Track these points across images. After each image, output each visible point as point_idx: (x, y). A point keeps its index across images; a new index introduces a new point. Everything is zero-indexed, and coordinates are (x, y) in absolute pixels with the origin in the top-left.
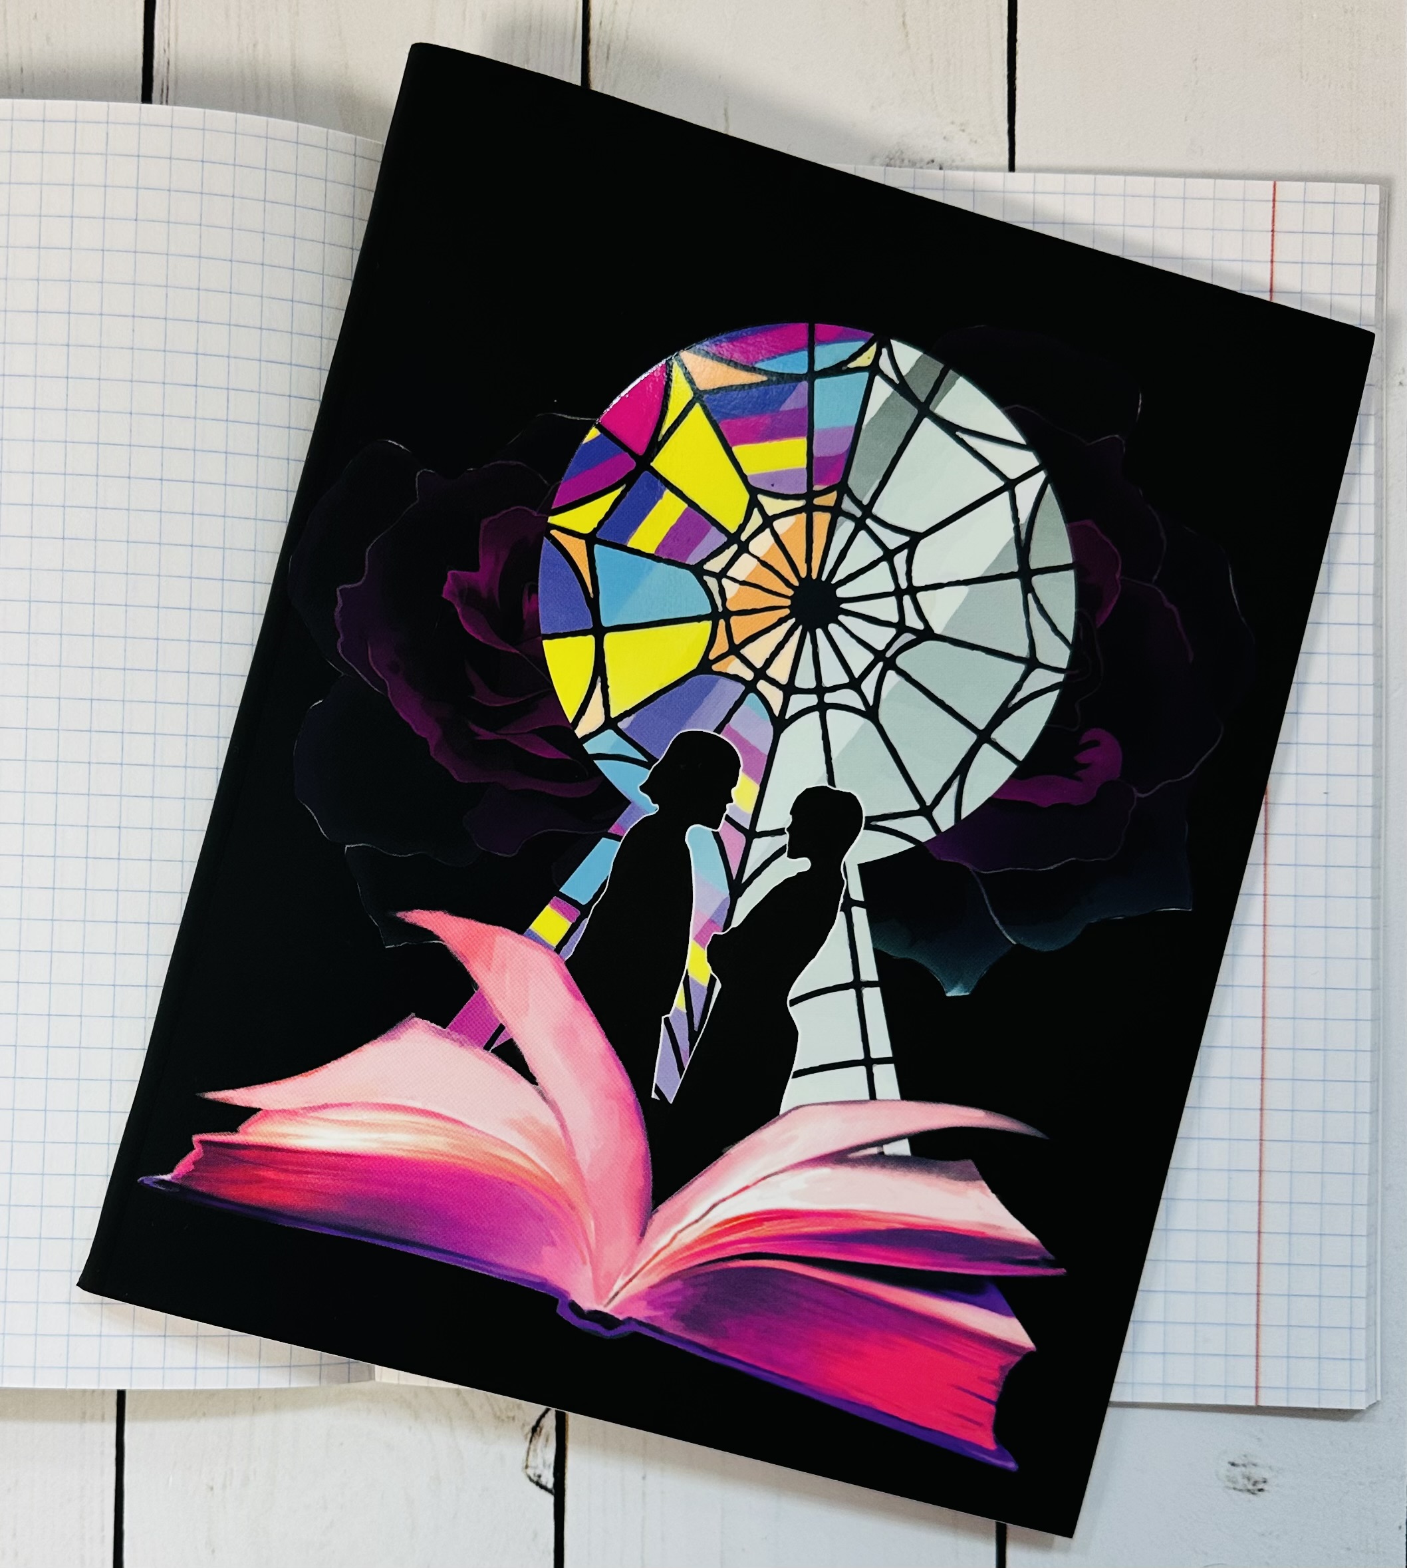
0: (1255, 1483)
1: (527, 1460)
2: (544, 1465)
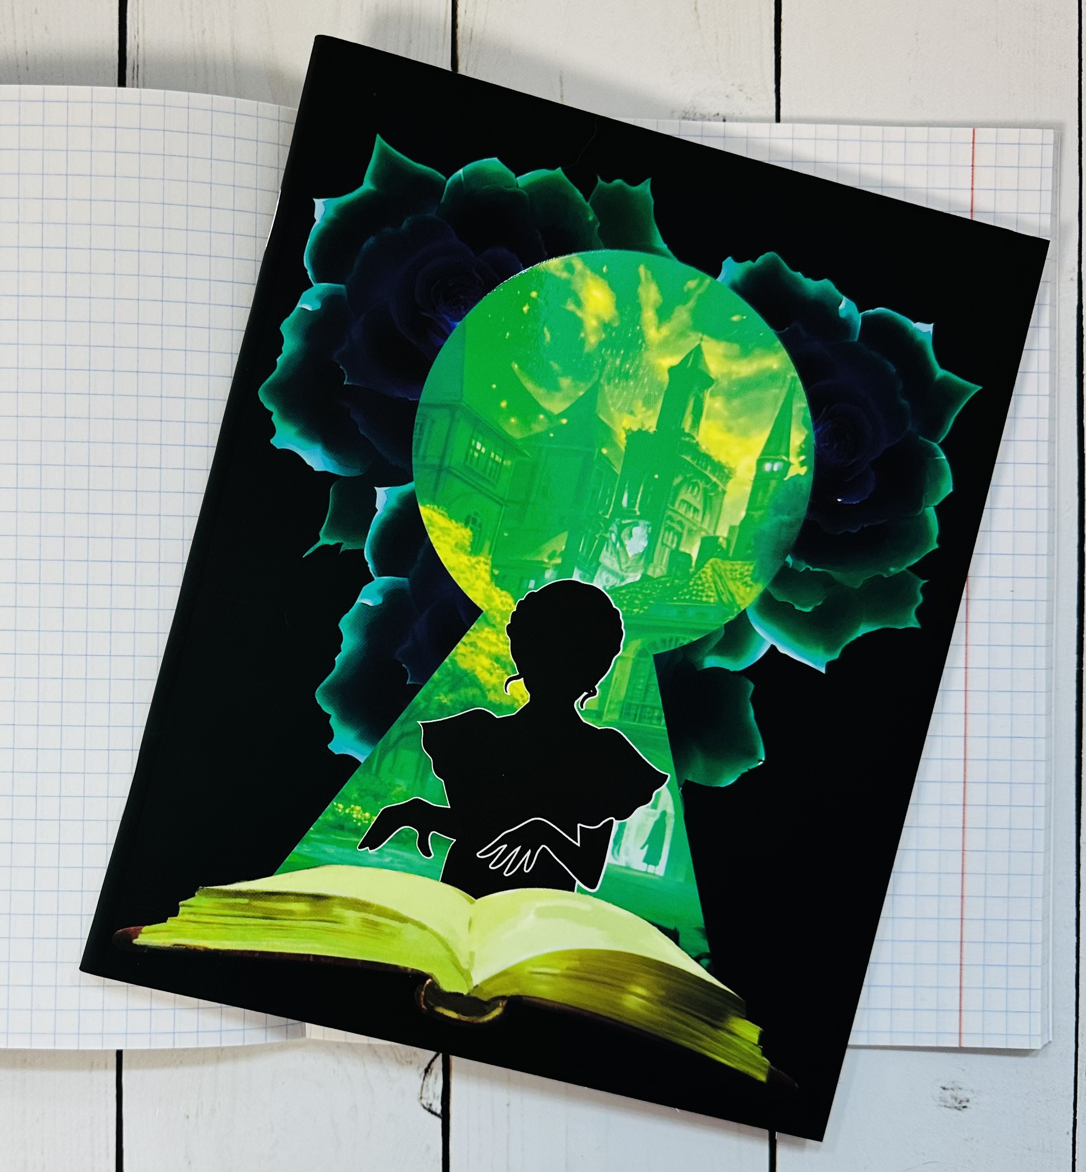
0: (960, 1103)
1: (422, 1093)
2: (434, 1097)
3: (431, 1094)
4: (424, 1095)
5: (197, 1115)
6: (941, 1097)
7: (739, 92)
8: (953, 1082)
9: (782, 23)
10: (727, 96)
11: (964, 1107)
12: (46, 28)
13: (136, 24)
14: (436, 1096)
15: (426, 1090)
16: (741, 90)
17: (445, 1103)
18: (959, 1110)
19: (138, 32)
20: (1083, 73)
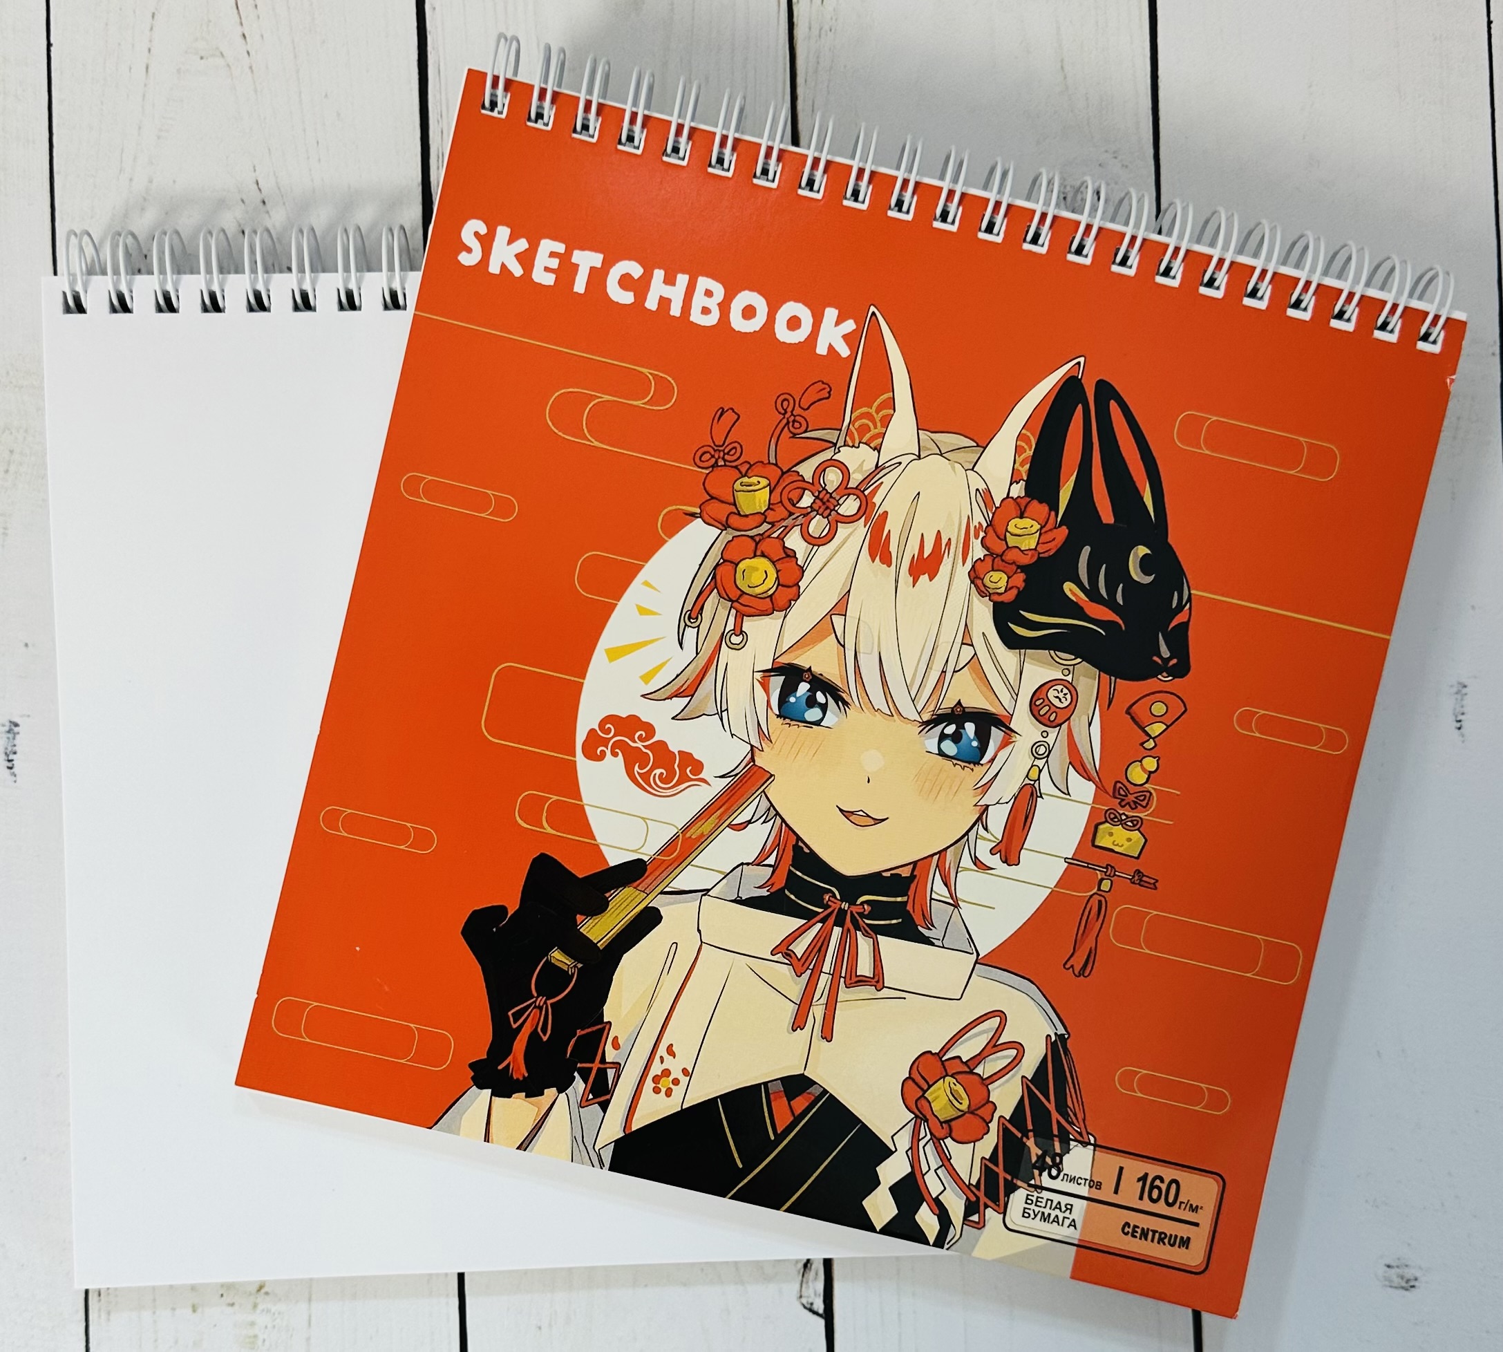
0: (1408, 1281)
1: (801, 1291)
2: (815, 1294)
3: (811, 1292)
4: (804, 1293)
5: (550, 1326)
6: (1385, 1277)
7: (1114, 160)
8: (1399, 1259)
9: (1159, 80)
10: (1100, 165)
11: (1413, 1287)
12: (338, 115)
13: (439, 107)
14: (818, 1293)
15: (806, 1288)
16: (1116, 158)
17: (827, 1301)
18: (1407, 1290)
19: (441, 116)
20: (1497, 124)
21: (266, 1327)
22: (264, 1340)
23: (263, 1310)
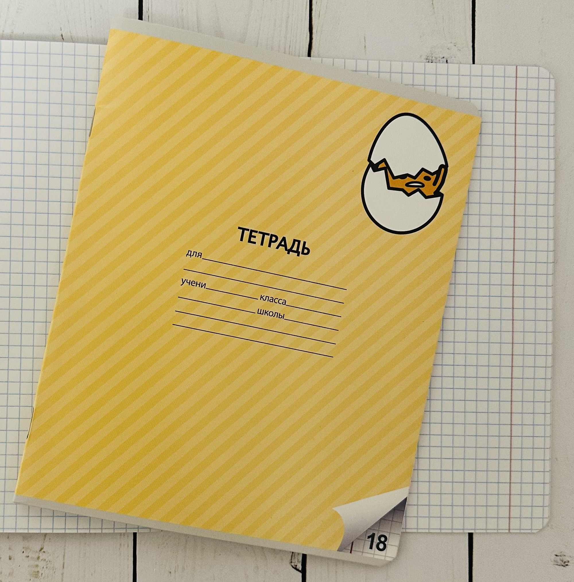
0: (565, 563)
3: (296, 560)
4: (292, 562)
5: (175, 572)
6: (555, 560)
7: (454, 47)
8: (561, 552)
9: (476, 12)
10: (448, 49)
11: (567, 565)
12: (101, 6)
13: (148, 5)
14: (299, 560)
15: (294, 558)
17: (303, 565)
18: (564, 566)
19: (149, 9)
21: (43, 567)
22: (42, 574)
23: (42, 560)
